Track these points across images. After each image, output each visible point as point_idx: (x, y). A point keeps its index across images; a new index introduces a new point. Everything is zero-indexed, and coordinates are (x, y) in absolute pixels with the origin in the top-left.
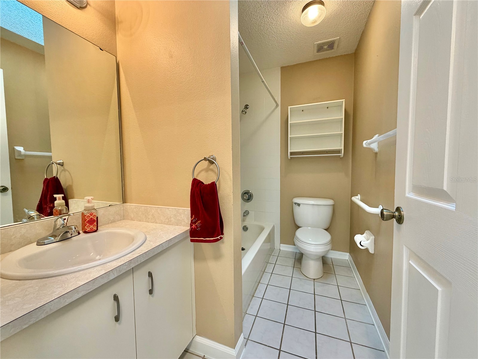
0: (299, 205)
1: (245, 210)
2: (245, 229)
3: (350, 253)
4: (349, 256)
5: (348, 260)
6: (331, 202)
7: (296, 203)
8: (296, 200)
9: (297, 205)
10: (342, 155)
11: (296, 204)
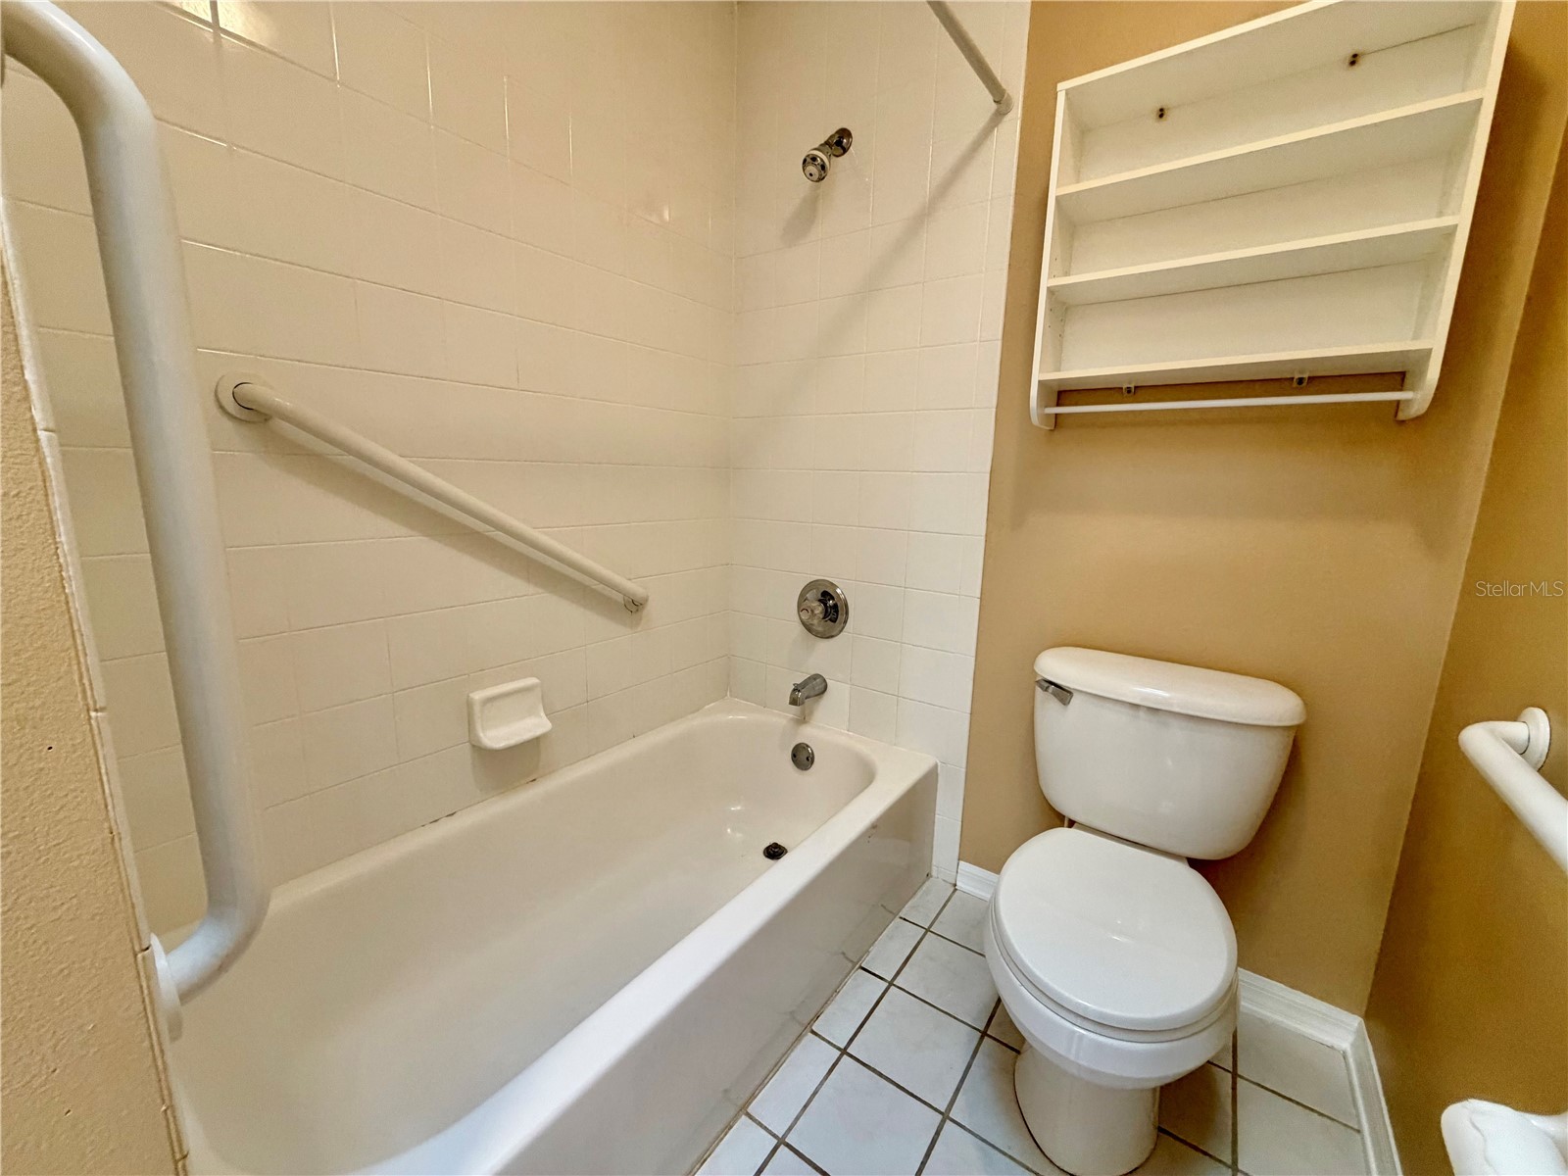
0: (1063, 693)
1: (813, 673)
2: (802, 757)
3: (1368, 1017)
4: (1358, 1032)
5: (1345, 1057)
6: (1278, 706)
7: (1051, 683)
8: (1054, 665)
9: (1054, 694)
10: (1418, 398)
11: (1046, 690)
